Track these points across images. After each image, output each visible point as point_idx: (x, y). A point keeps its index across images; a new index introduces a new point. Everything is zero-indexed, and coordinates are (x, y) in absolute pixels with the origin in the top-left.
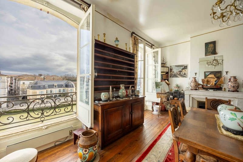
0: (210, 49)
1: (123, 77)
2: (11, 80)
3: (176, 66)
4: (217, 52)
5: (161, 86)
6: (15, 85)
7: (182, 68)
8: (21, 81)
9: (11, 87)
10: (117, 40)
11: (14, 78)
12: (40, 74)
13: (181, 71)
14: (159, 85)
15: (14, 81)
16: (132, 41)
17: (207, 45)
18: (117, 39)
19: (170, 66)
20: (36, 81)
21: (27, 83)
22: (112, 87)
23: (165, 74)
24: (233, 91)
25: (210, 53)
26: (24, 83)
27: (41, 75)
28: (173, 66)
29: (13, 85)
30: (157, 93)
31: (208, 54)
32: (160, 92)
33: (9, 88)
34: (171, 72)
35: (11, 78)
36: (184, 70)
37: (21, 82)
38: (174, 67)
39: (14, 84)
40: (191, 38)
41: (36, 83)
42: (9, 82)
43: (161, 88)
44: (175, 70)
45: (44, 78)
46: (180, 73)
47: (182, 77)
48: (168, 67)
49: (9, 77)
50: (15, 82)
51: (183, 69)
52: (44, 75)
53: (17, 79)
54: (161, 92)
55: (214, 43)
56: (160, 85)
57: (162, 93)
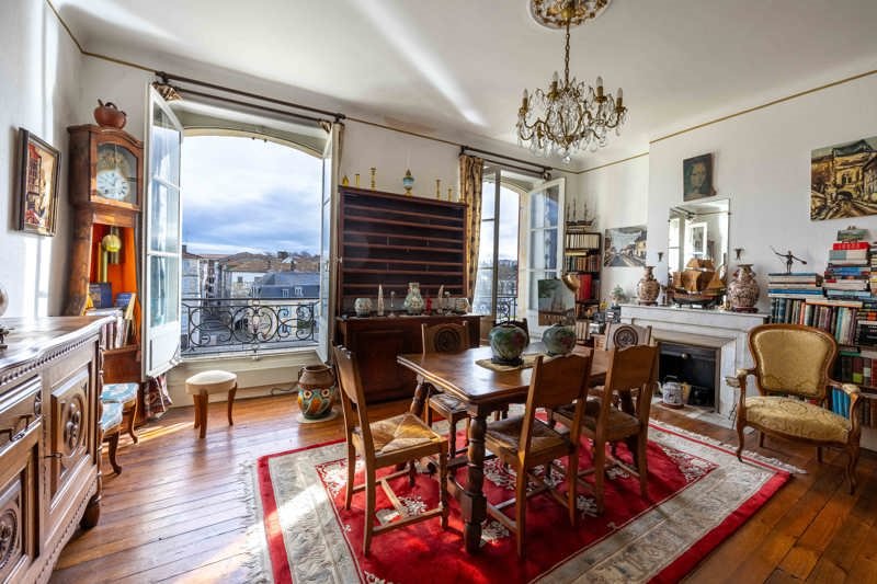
0: (697, 178)
1: (425, 265)
2: (211, 271)
3: (621, 230)
4: (716, 189)
5: (553, 292)
6: (219, 285)
7: (636, 235)
8: (233, 274)
9: (210, 289)
10: (409, 177)
11: (216, 263)
12: (282, 253)
13: (633, 247)
14: (547, 289)
15: (217, 272)
16: (461, 169)
17: (689, 164)
18: (409, 173)
19: (607, 231)
20: (271, 272)
21: (249, 278)
22: (384, 289)
23: (584, 254)
24: (739, 311)
25: (696, 191)
26: (240, 280)
27: (284, 255)
28: (614, 229)
29: (214, 285)
30: (540, 312)
31: (691, 195)
32: (550, 310)
33: (205, 293)
34: (608, 250)
35: (211, 263)
36: (641, 244)
37: (235, 276)
38: (616, 233)
39: (216, 281)
40: (651, 143)
41: (271, 281)
42: (206, 276)
43: (553, 296)
44: (619, 244)
45: (293, 266)
46: (631, 252)
47: (636, 265)
48: (599, 234)
49: (205, 262)
50: (220, 276)
51: (639, 240)
52: (296, 254)
53: (225, 267)
54: (553, 307)
55: (707, 161)
56: (553, 288)
57: (555, 310)
